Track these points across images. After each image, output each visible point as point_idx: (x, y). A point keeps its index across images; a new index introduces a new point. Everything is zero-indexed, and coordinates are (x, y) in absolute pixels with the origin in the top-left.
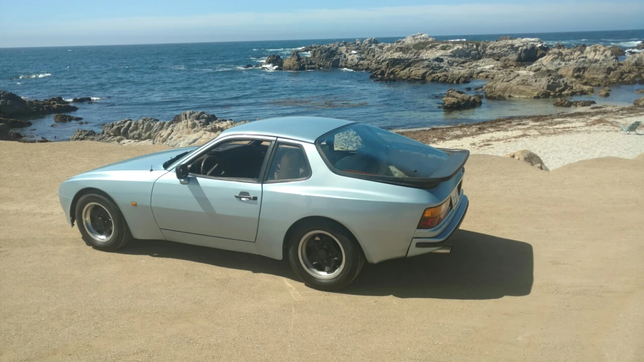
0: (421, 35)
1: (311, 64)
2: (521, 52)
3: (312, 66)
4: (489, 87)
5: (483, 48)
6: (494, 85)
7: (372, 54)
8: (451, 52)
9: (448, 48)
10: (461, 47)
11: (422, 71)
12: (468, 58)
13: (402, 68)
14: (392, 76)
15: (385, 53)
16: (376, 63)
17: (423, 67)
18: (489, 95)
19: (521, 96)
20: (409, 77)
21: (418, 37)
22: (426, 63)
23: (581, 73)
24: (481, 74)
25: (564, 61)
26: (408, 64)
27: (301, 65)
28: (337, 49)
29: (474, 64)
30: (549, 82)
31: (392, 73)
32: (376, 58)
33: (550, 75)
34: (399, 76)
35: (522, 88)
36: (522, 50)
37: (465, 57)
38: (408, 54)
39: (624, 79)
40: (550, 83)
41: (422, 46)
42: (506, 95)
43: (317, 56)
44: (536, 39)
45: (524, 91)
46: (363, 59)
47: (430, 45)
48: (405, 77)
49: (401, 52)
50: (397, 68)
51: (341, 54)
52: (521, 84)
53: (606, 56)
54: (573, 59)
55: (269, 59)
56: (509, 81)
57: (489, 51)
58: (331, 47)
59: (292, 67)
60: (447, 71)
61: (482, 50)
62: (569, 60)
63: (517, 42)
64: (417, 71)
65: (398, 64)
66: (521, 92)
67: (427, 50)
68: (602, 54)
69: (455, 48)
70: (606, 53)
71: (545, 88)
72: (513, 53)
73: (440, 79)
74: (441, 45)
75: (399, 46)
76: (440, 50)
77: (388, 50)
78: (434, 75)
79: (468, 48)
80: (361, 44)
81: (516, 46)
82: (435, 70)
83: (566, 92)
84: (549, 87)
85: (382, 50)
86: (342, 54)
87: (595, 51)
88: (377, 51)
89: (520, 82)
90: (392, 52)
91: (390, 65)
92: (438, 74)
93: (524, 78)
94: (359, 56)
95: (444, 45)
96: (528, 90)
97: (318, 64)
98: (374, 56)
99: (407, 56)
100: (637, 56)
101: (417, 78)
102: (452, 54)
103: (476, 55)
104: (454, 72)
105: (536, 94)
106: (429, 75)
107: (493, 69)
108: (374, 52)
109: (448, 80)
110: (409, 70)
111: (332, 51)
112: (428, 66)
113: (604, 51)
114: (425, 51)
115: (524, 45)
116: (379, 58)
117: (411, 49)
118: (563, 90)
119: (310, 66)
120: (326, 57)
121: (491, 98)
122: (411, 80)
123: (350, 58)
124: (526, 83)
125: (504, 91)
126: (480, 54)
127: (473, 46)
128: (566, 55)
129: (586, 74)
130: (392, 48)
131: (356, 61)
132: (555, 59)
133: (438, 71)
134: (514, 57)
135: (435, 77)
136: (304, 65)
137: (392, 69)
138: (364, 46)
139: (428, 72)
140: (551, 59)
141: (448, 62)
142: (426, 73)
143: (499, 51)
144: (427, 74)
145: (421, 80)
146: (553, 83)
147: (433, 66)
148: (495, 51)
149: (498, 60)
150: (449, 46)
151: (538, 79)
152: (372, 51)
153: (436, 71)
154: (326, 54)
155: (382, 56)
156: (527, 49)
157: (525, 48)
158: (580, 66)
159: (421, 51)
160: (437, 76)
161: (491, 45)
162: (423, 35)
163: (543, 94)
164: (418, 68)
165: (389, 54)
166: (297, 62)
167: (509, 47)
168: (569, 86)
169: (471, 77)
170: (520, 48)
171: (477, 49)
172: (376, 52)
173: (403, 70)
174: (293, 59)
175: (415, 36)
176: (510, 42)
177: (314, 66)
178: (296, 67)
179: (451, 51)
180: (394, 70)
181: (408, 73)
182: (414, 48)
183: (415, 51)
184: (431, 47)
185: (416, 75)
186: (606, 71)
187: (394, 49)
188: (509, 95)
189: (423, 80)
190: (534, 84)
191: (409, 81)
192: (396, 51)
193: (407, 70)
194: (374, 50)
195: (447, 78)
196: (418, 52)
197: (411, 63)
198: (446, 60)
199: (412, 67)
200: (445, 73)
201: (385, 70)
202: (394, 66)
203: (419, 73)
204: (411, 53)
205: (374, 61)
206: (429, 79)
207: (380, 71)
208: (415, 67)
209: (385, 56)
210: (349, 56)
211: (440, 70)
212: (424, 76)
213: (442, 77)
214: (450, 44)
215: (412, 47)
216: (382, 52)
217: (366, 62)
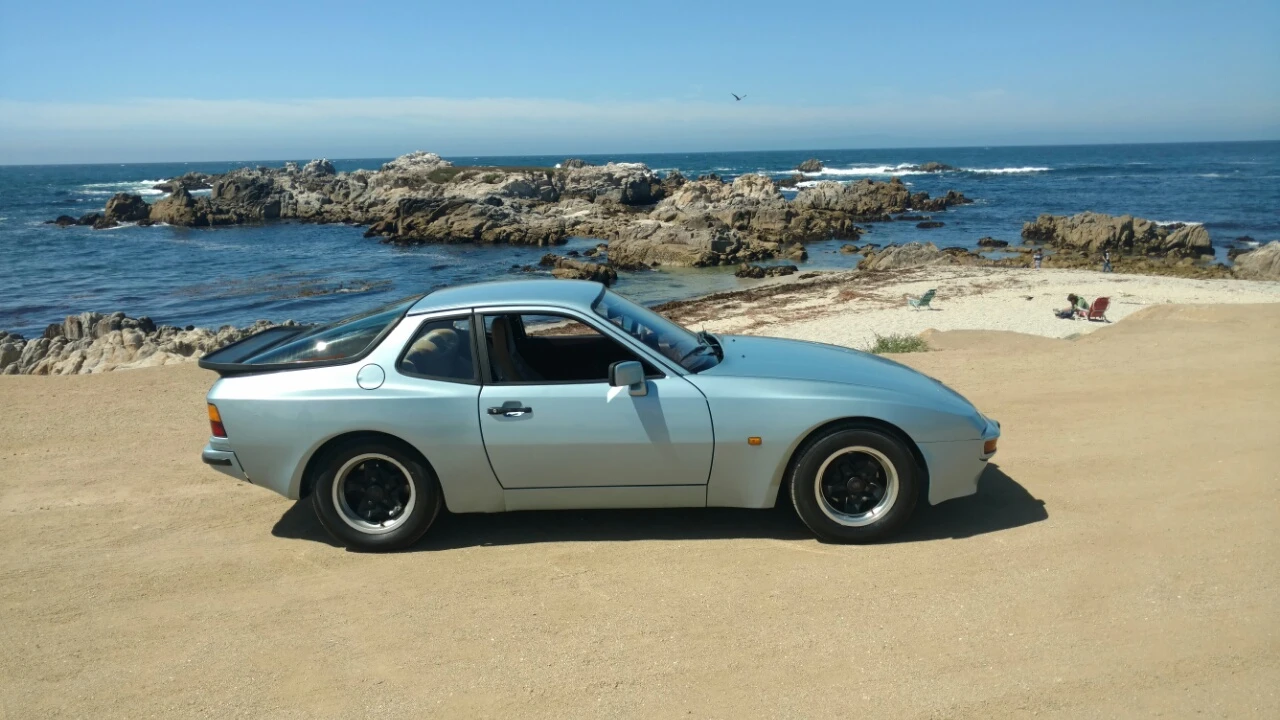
0: (424, 154)
1: (220, 212)
2: (626, 187)
3: (223, 217)
4: (615, 249)
5: (559, 180)
6: (623, 245)
7: (343, 191)
8: (504, 188)
9: (497, 179)
10: (520, 178)
11: (473, 223)
12: (536, 199)
13: (429, 218)
14: (413, 233)
15: (373, 188)
16: (356, 209)
17: (474, 216)
18: (622, 263)
19: (673, 263)
20: (449, 234)
21: (419, 159)
22: (477, 206)
23: (745, 222)
24: (578, 227)
25: (711, 202)
26: (439, 209)
27: (199, 214)
28: (272, 181)
29: (554, 209)
30: (714, 236)
31: (410, 227)
32: (353, 200)
33: (710, 225)
34: (428, 232)
35: (672, 248)
36: (626, 184)
37: (531, 197)
38: (421, 192)
39: (812, 230)
40: (716, 239)
41: (446, 175)
42: (648, 262)
43: (229, 195)
44: (639, 165)
45: (678, 254)
46: (330, 202)
47: (462, 173)
48: (438, 236)
49: (406, 188)
50: (418, 218)
51: (282, 191)
52: (669, 242)
53: (767, 193)
54: (724, 198)
55: (115, 203)
56: (646, 237)
57: (570, 186)
58: (258, 178)
59: (177, 218)
60: (519, 223)
61: (559, 184)
62: (718, 201)
63: (618, 169)
65: (419, 209)
66: (673, 256)
67: (457, 183)
68: (761, 190)
69: (511, 180)
70: (767, 187)
71: (709, 246)
72: (613, 189)
73: (512, 238)
74: (483, 175)
75: (401, 176)
76: (484, 184)
77: (379, 183)
78: (497, 230)
79: (534, 180)
80: (300, 171)
81: (617, 176)
82: (498, 220)
83: (741, 254)
84: (715, 245)
85: (366, 183)
86: (284, 191)
87: (750, 184)
88: (353, 185)
89: (666, 239)
90: (388, 186)
91: (401, 211)
92: (504, 228)
93: (672, 232)
94: (321, 196)
95: (489, 173)
96: (684, 251)
97: (235, 213)
98: (346, 195)
99: (420, 195)
100: (813, 192)
101: (466, 236)
102: (510, 191)
103: (549, 192)
104: (531, 224)
105: (697, 258)
106: (488, 229)
107: (596, 217)
108: (348, 188)
109: (527, 239)
110: (447, 221)
111: (262, 186)
112: (482, 214)
113: (764, 184)
114: (453, 184)
115: (629, 175)
116: (361, 199)
117: (424, 182)
118: (736, 250)
119: (218, 217)
120: (250, 197)
121: (628, 268)
122: (451, 240)
123: (301, 199)
124: (676, 240)
125: (644, 254)
126: (555, 190)
127: (541, 175)
128: (712, 192)
129: (754, 223)
130: (386, 179)
131: (317, 205)
132: (696, 199)
133: (503, 222)
134: (615, 195)
135: (500, 233)
136: (204, 215)
137: (409, 220)
138: (306, 176)
139: (485, 224)
140: (689, 199)
141: (512, 206)
142: (481, 226)
143: (589, 186)
144: (484, 228)
145: (474, 238)
146: (720, 238)
147: (492, 212)
148: (582, 186)
149: (592, 201)
150: (498, 176)
151: (695, 232)
152: (341, 186)
153: (499, 222)
154: (248, 191)
155: (367, 196)
156: (635, 181)
157: (631, 179)
158: (743, 210)
159: (445, 184)
160: (505, 231)
161: (573, 175)
162: (427, 156)
163: (709, 258)
164: (463, 217)
165: (383, 191)
166: (188, 209)
167: (606, 178)
168: (744, 244)
169: (563, 232)
170: (624, 181)
171: (549, 182)
172: (352, 188)
173: (433, 219)
174: (177, 203)
175: (411, 157)
176: (605, 169)
177: (227, 216)
178: (186, 219)
179: (503, 184)
180: (412, 221)
181: (445, 227)
182: (429, 178)
183: (434, 185)
184: (464, 178)
185: (462, 230)
186: (784, 217)
187: (392, 182)
188: (652, 261)
189: (477, 235)
190: (690, 241)
192: (396, 185)
193: (442, 220)
194: (346, 183)
195: (525, 236)
196: (439, 187)
197: (446, 207)
198: (507, 202)
199: (452, 216)
200: (515, 226)
201: (394, 221)
202: (411, 215)
203: (469, 227)
204: (427, 189)
205: (352, 204)
206: (489, 236)
207: (382, 225)
208: (457, 215)
209: (374, 196)
210: (300, 196)
211: (507, 220)
212: (478, 231)
213: (516, 234)
214: (501, 173)
215: (425, 178)
216: (366, 187)
217: (337, 208)
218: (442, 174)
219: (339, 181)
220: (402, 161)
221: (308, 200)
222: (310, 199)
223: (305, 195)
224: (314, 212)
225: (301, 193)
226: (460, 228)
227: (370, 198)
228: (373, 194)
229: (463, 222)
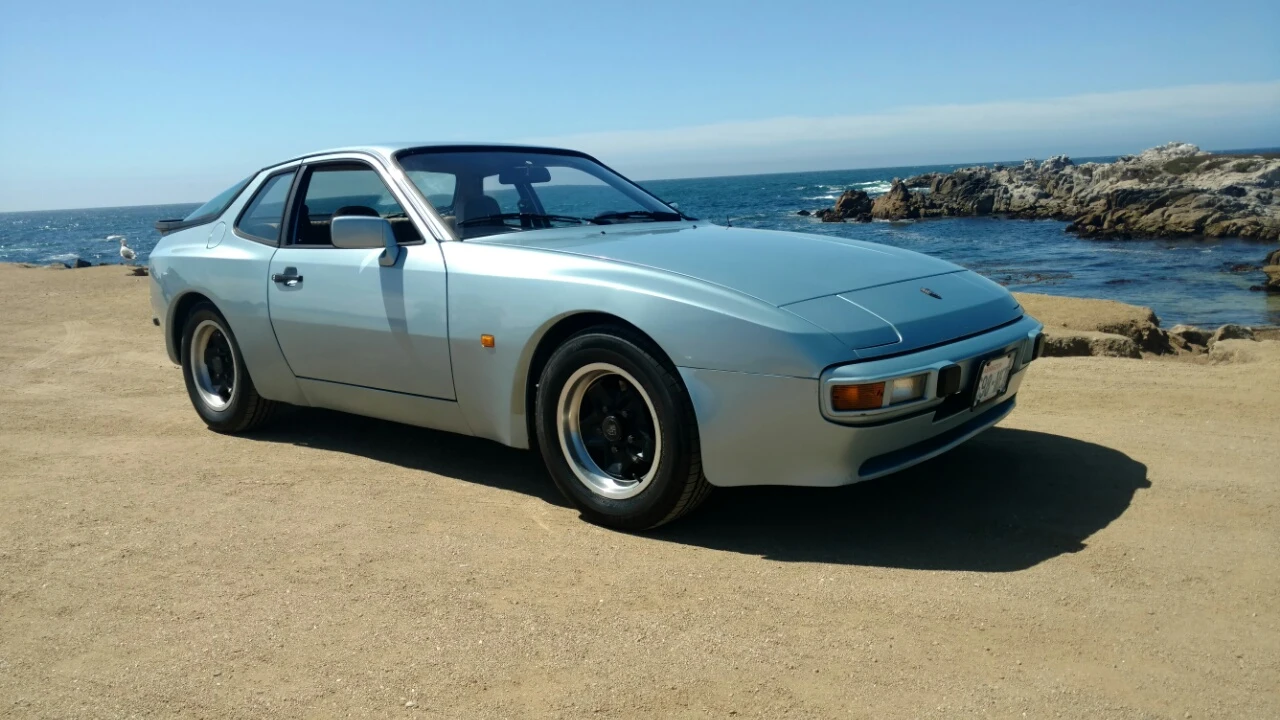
0: (1178, 145)
1: (933, 206)
3: (935, 211)
7: (1067, 186)
8: (1260, 177)
9: (1252, 167)
11: (1196, 215)
13: (1144, 210)
14: (1120, 227)
15: (1098, 181)
16: (1075, 204)
17: (1198, 207)
20: (1162, 228)
21: (1171, 150)
22: (1206, 197)
26: (1159, 201)
27: (912, 208)
28: (988, 175)
31: (1120, 220)
32: (1076, 194)
34: (1138, 226)
38: (1153, 184)
41: (1187, 165)
43: (945, 191)
46: (1047, 196)
47: (1208, 162)
48: (1152, 229)
49: (1136, 180)
50: (1132, 211)
51: (998, 185)
55: (844, 198)
58: (975, 172)
59: (892, 212)
60: (1258, 215)
64: (1183, 215)
65: (1134, 201)
67: (1199, 174)
69: (1272, 167)
73: (1243, 232)
74: (1235, 162)
75: (1131, 167)
76: (1233, 174)
77: (1105, 176)
78: (1225, 223)
80: (1036, 170)
82: (1229, 212)
85: (1091, 176)
86: (1000, 185)
88: (1078, 178)
90: (1115, 179)
91: (1113, 203)
92: (1235, 221)
94: (1038, 190)
95: (1243, 161)
97: (947, 207)
98: (1070, 190)
99: (1147, 187)
101: (1183, 230)
102: (1262, 180)
106: (1213, 222)
108: (1072, 182)
109: (1262, 234)
110: (1163, 214)
111: (979, 180)
112: (1209, 204)
114: (1195, 174)
116: (1083, 194)
117: (1160, 173)
119: (931, 211)
120: (965, 192)
122: (1167, 236)
123: (1016, 193)
130: (1113, 171)
131: (1031, 199)
133: (1237, 214)
135: (1228, 227)
136: (917, 209)
137: (1121, 213)
138: (1042, 173)
139: (1211, 216)
141: (1258, 196)
142: (1205, 219)
144: (1209, 221)
145: (1193, 233)
147: (1223, 202)
150: (1255, 164)
152: (1065, 180)
153: (1231, 215)
154: (963, 186)
155: (1089, 190)
159: (1185, 175)
160: (1235, 224)
162: (1182, 147)
164: (1183, 209)
165: (1108, 183)
166: (902, 204)
172: (1076, 182)
173: (1148, 212)
174: (894, 197)
175: (1162, 149)
177: (939, 211)
178: (899, 213)
179: (1260, 173)
180: (1124, 214)
181: (1160, 220)
182: (1166, 169)
183: (1171, 176)
184: (1209, 168)
185: (1180, 223)
187: (1120, 174)
189: (1198, 232)
191: (1164, 236)
192: (1124, 177)
193: (1157, 212)
194: (1071, 177)
195: (1261, 230)
196: (1176, 178)
197: (1166, 199)
198: (1253, 192)
199: (1170, 208)
200: (1253, 218)
201: (1103, 215)
202: (1125, 207)
203: (1187, 220)
204: (1161, 181)
205: (1072, 199)
206: (1213, 231)
207: (1090, 217)
208: (1177, 206)
209: (1097, 190)
210: (1016, 190)
211: (1241, 212)
212: (1199, 226)
213: (1248, 228)
214: (1260, 160)
215: (1161, 169)
216: (1090, 181)
217: (1054, 202)
218: (1182, 164)
219: (1064, 175)
221: (1023, 193)
222: (1024, 194)
223: (1021, 189)
224: (1027, 206)
225: (1017, 187)
226: (1178, 221)
227: (1092, 192)
228: (1096, 188)
229: (1182, 214)
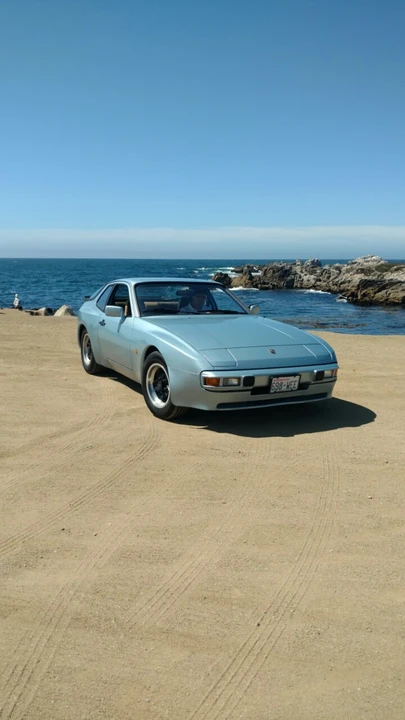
0: (372, 256)
1: (264, 283)
3: (266, 286)
7: (327, 275)
11: (402, 294)
13: (376, 290)
14: (367, 298)
15: (344, 274)
16: (334, 285)
20: (387, 300)
21: (369, 259)
26: (383, 286)
27: (254, 284)
28: (291, 268)
31: (364, 295)
32: (332, 280)
34: (375, 298)
38: (371, 276)
41: (386, 268)
43: (269, 275)
46: (320, 280)
47: (395, 267)
48: (382, 300)
49: (363, 274)
50: (370, 290)
51: (296, 273)
58: (284, 266)
59: (244, 285)
65: (370, 286)
67: (392, 272)
75: (360, 267)
77: (348, 271)
80: (303, 265)
85: (340, 271)
88: (333, 272)
90: (353, 273)
91: (360, 286)
94: (316, 277)
97: (271, 284)
98: (329, 277)
99: (370, 278)
101: (397, 301)
110: (387, 292)
111: (286, 271)
114: (390, 273)
116: (337, 280)
117: (373, 271)
119: (264, 286)
120: (280, 276)
122: (390, 304)
123: (305, 278)
130: (352, 269)
131: (313, 282)
136: (257, 285)
137: (364, 291)
138: (306, 267)
145: (401, 303)
152: (326, 272)
154: (279, 273)
155: (340, 278)
159: (385, 273)
162: (374, 258)
164: (396, 291)
165: (349, 275)
166: (249, 281)
172: (332, 274)
173: (379, 291)
174: (244, 278)
175: (365, 258)
177: (268, 286)
178: (248, 286)
180: (366, 292)
181: (385, 296)
182: (376, 269)
183: (379, 273)
184: (396, 270)
185: (395, 298)
187: (355, 271)
191: (387, 304)
192: (357, 272)
193: (384, 292)
194: (329, 271)
196: (382, 274)
197: (387, 285)
199: (390, 290)
201: (356, 292)
202: (366, 288)
203: (398, 296)
204: (374, 275)
205: (331, 282)
207: (349, 293)
208: (392, 290)
215: (374, 269)
216: (340, 273)
217: (324, 284)
218: (383, 268)
219: (325, 270)
220: (359, 260)
221: (309, 279)
223: (307, 276)
224: (311, 285)
225: (305, 275)
228: (343, 277)
229: (396, 293)
